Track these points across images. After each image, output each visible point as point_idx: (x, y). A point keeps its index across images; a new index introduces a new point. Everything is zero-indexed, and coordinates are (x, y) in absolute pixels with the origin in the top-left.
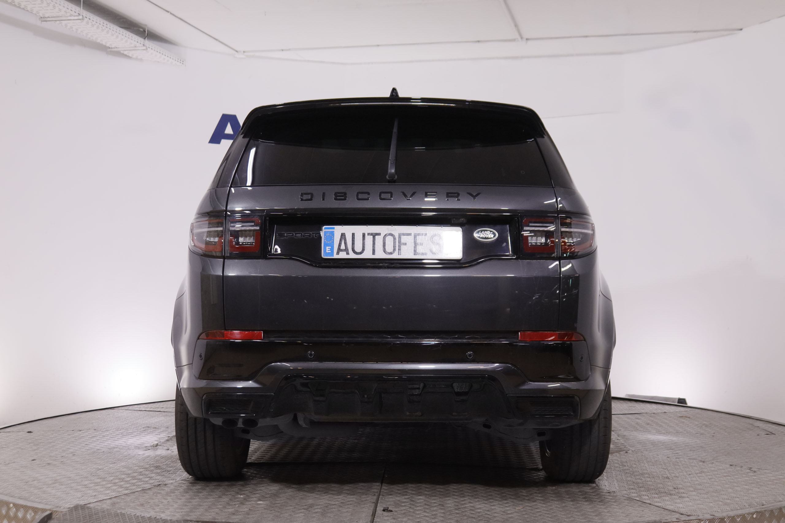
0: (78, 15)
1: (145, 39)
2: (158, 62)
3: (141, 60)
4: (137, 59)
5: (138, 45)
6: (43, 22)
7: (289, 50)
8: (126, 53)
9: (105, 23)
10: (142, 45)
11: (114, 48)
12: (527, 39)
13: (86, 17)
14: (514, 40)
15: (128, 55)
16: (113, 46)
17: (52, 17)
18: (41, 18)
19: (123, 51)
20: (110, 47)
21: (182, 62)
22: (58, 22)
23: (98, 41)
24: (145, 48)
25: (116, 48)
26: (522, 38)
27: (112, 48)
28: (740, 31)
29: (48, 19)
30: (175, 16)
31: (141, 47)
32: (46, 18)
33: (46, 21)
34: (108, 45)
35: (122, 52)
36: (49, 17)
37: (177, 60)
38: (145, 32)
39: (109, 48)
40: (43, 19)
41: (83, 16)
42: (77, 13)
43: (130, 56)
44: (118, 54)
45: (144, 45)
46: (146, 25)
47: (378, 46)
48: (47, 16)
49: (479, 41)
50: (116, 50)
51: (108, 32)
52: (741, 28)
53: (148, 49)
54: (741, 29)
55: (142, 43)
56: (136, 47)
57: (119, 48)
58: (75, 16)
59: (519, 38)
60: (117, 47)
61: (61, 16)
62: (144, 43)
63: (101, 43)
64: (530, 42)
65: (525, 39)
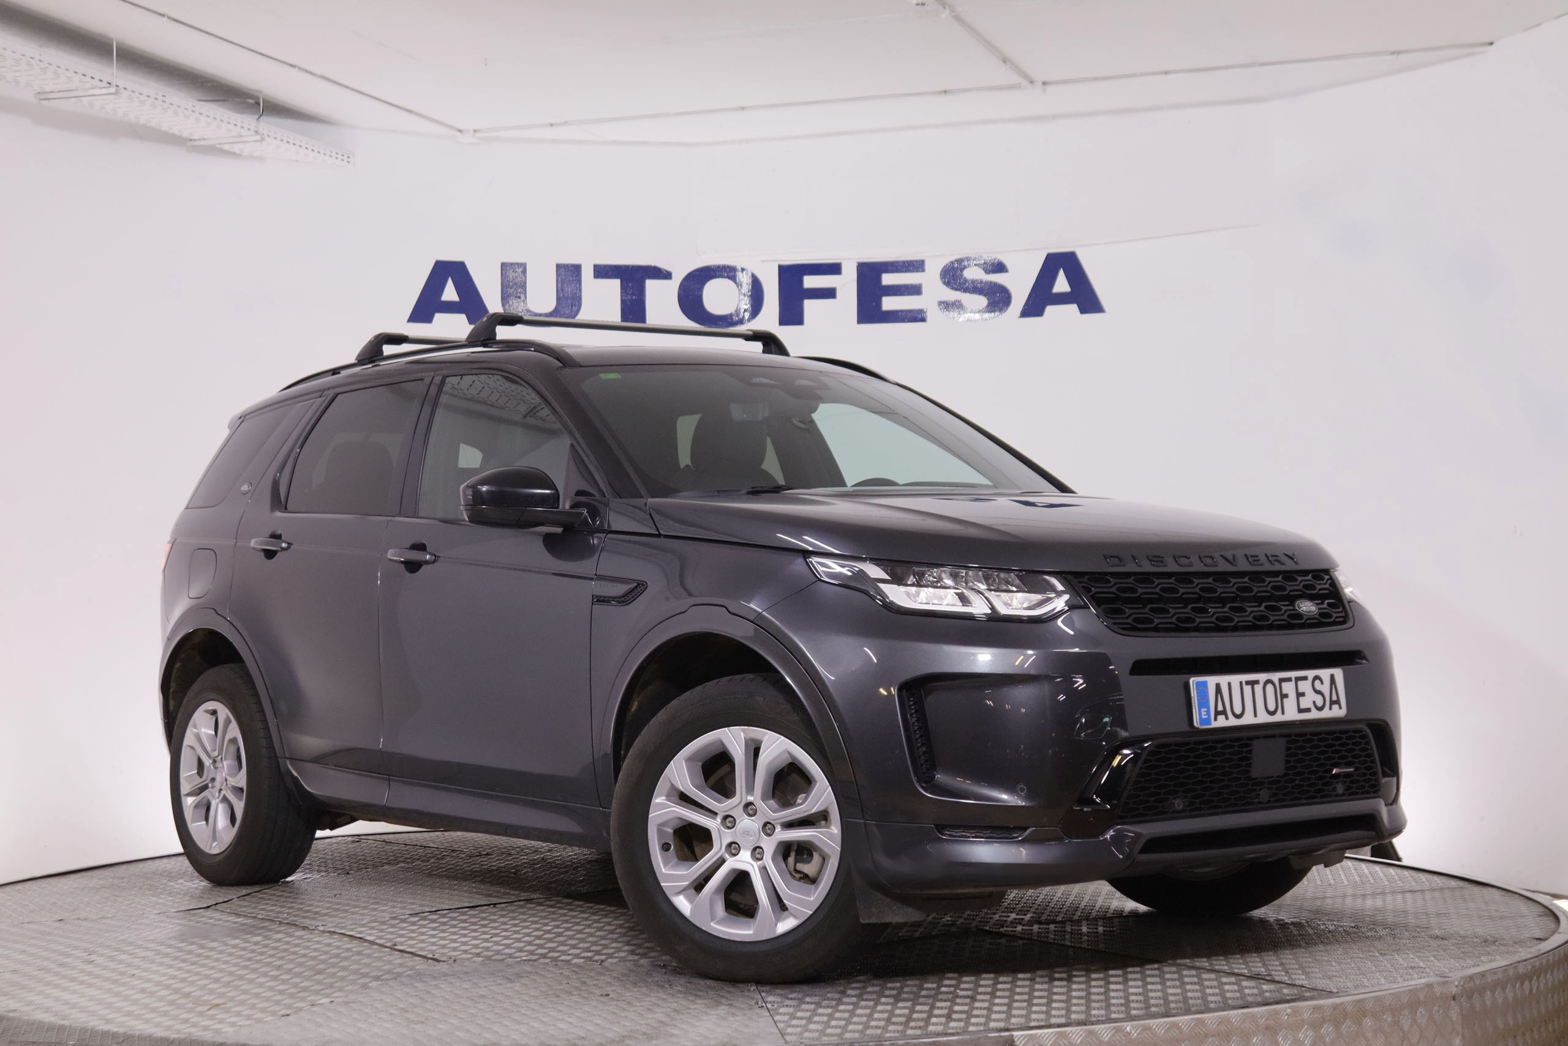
0: (108, 85)
1: (259, 117)
2: (297, 161)
3: (261, 159)
4: (251, 157)
5: (243, 132)
6: (42, 102)
7: (566, 123)
8: (226, 147)
9: (168, 97)
10: (253, 133)
11: (199, 140)
12: (1044, 83)
13: (125, 89)
14: (1018, 87)
15: (231, 150)
16: (196, 137)
17: (58, 92)
18: (39, 93)
19: (220, 144)
20: (191, 138)
21: (345, 158)
22: (73, 100)
23: (164, 128)
24: (258, 137)
25: (204, 139)
26: (1032, 82)
27: (195, 140)
28: (1490, 48)
29: (51, 96)
30: (312, 73)
31: (252, 135)
32: (47, 93)
33: (49, 99)
34: (185, 135)
35: (218, 146)
36: (52, 92)
37: (334, 155)
38: (259, 105)
39: (191, 140)
40: (42, 97)
41: (117, 86)
42: (105, 81)
43: (238, 152)
44: (213, 150)
45: (256, 132)
46: (260, 92)
47: (743, 108)
48: (48, 89)
49: (945, 92)
50: (203, 143)
51: (176, 113)
52: (1490, 40)
53: (267, 138)
54: (1492, 44)
55: (253, 129)
56: (241, 136)
57: (208, 139)
58: (101, 88)
59: (1025, 83)
60: (205, 137)
61: (74, 88)
62: (257, 127)
63: (170, 131)
64: (1050, 89)
65: (1040, 84)
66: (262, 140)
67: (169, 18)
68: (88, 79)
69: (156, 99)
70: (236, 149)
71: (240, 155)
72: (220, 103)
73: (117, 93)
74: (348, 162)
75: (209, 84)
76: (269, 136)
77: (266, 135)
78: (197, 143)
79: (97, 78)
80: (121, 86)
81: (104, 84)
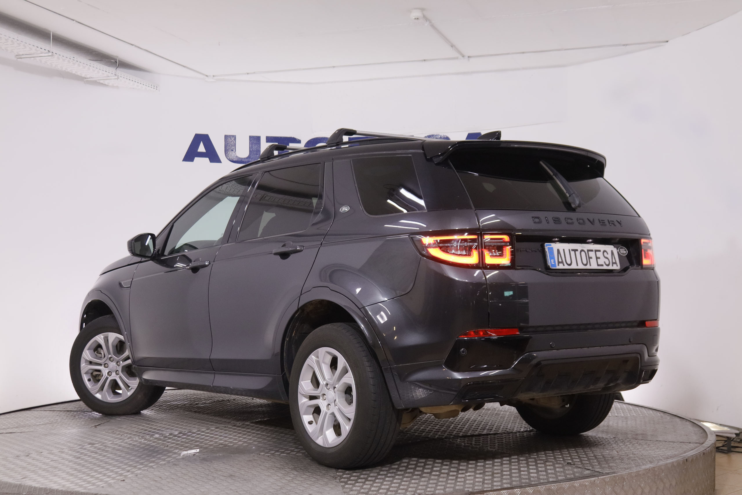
1: (117, 68)
2: (133, 88)
3: (117, 87)
4: (113, 87)
5: (110, 75)
6: (18, 59)
7: (254, 73)
8: (101, 82)
9: (75, 58)
11: (90, 78)
12: (469, 57)
13: (56, 54)
14: (457, 58)
15: (104, 83)
17: (26, 55)
18: (17, 55)
20: (86, 77)
21: (155, 87)
22: (32, 58)
23: (74, 72)
24: (116, 77)
25: (92, 78)
26: (463, 56)
27: (88, 78)
28: (666, 43)
29: (23, 56)
30: (140, 48)
32: (20, 55)
33: (22, 58)
34: (83, 76)
35: (98, 81)
36: (23, 55)
37: (150, 86)
38: (117, 62)
39: (86, 78)
40: (18, 57)
41: (52, 52)
43: (107, 84)
44: (96, 83)
45: (115, 75)
46: (117, 57)
47: (334, 67)
48: (21, 53)
49: (425, 60)
52: (667, 40)
53: (120, 78)
55: (114, 73)
56: (108, 76)
58: (45, 53)
59: (460, 57)
60: (92, 77)
61: (33, 53)
62: (116, 73)
63: (76, 74)
64: (471, 59)
65: (467, 57)
66: (118, 78)
67: (76, 21)
68: (39, 49)
69: (70, 59)
70: (106, 82)
71: (108, 85)
72: (99, 61)
73: (52, 55)
74: (157, 89)
75: (94, 53)
76: (121, 77)
77: (119, 76)
78: (89, 80)
79: (43, 48)
80: (54, 53)
81: (47, 51)
